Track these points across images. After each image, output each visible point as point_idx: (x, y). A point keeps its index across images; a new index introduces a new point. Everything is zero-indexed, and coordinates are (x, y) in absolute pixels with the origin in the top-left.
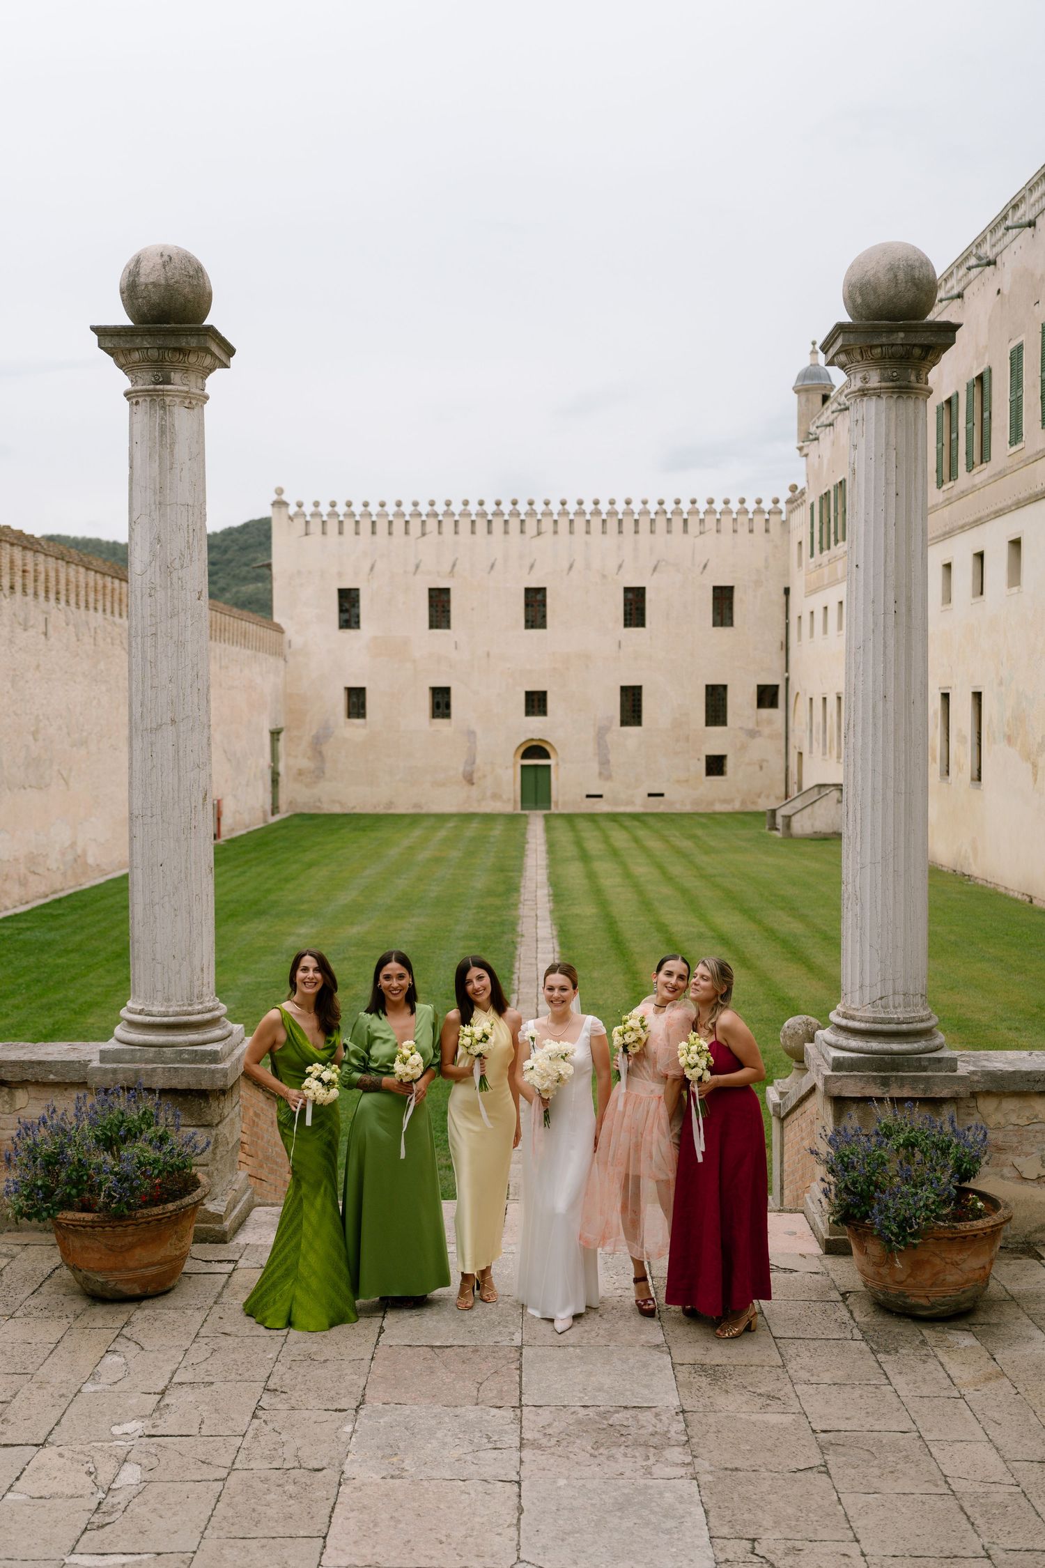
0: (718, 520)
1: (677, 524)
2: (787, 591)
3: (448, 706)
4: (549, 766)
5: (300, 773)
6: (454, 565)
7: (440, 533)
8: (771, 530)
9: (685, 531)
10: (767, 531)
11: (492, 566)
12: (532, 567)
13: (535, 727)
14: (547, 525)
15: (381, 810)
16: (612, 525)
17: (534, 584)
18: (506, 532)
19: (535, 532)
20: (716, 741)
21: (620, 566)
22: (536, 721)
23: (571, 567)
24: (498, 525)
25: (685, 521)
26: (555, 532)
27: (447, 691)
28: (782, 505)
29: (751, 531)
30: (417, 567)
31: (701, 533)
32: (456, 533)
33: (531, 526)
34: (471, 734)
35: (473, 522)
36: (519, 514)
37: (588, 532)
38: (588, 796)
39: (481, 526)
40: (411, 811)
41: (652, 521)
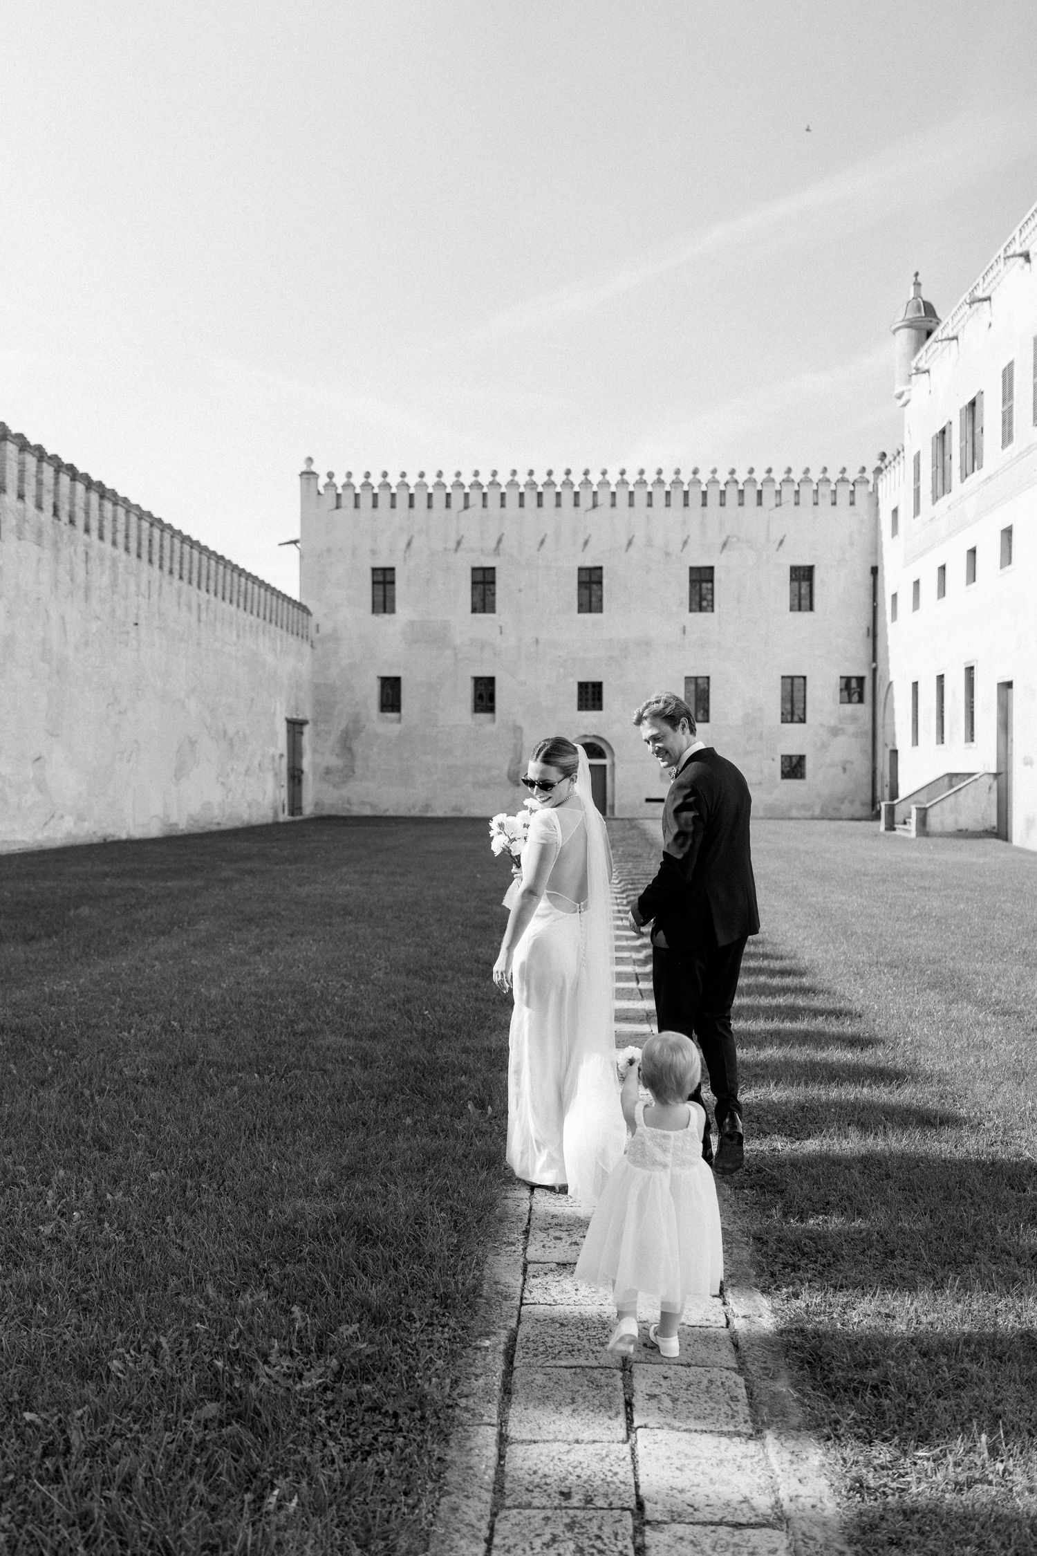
0: (797, 492)
1: (750, 496)
2: (875, 571)
3: (492, 698)
4: (604, 766)
5: (328, 771)
6: (499, 541)
7: (484, 506)
8: (857, 502)
9: (760, 503)
10: (852, 503)
11: (542, 542)
12: (586, 543)
13: (588, 723)
14: (604, 498)
15: (416, 812)
16: (677, 498)
17: (589, 563)
18: (558, 505)
19: (590, 504)
20: (794, 740)
21: (685, 543)
22: (590, 716)
23: (630, 543)
24: (549, 499)
25: (760, 493)
26: (613, 505)
27: (491, 681)
28: (869, 475)
29: (834, 504)
30: (459, 543)
31: (777, 506)
32: (503, 506)
33: (586, 500)
34: (517, 729)
35: (522, 494)
36: (572, 484)
37: (650, 505)
38: (648, 800)
39: (531, 499)
40: (451, 814)
41: (723, 493)
